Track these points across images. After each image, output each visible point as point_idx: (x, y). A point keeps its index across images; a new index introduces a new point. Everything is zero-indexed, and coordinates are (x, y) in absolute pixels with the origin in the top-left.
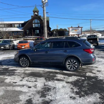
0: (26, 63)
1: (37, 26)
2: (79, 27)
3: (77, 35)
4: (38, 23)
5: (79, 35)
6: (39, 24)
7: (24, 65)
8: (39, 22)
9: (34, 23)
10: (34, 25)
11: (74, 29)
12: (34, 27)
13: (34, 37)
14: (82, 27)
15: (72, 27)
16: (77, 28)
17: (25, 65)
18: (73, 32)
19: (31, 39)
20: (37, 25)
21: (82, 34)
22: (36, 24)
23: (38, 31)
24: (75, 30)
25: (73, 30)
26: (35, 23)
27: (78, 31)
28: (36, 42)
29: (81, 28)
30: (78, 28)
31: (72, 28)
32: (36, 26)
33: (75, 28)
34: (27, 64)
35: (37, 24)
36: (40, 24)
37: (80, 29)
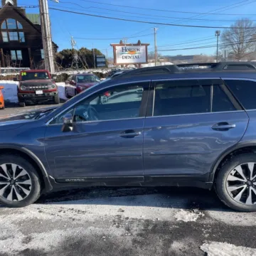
0: (27, 187)
1: (16, 39)
2: (139, 44)
3: (135, 64)
4: (17, 30)
5: (140, 64)
6: (22, 34)
7: (15, 197)
8: (20, 27)
9: (4, 30)
10: (4, 34)
11: (128, 47)
12: (5, 40)
13: (12, 71)
14: (148, 45)
15: (121, 44)
16: (134, 45)
17: (20, 198)
18: (126, 57)
19: (4, 75)
20: (14, 37)
21: (147, 62)
22: (11, 34)
23: (19, 52)
24: (129, 50)
25: (126, 51)
26: (8, 30)
27: (137, 55)
28: (26, 85)
29: (144, 47)
30: (138, 47)
31: (124, 45)
32: (11, 39)
33: (130, 45)
34: (27, 193)
35: (16, 33)
36: (25, 34)
37: (142, 48)
